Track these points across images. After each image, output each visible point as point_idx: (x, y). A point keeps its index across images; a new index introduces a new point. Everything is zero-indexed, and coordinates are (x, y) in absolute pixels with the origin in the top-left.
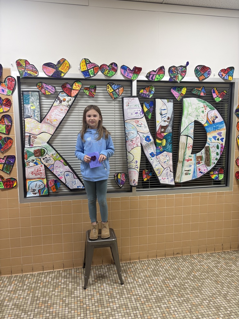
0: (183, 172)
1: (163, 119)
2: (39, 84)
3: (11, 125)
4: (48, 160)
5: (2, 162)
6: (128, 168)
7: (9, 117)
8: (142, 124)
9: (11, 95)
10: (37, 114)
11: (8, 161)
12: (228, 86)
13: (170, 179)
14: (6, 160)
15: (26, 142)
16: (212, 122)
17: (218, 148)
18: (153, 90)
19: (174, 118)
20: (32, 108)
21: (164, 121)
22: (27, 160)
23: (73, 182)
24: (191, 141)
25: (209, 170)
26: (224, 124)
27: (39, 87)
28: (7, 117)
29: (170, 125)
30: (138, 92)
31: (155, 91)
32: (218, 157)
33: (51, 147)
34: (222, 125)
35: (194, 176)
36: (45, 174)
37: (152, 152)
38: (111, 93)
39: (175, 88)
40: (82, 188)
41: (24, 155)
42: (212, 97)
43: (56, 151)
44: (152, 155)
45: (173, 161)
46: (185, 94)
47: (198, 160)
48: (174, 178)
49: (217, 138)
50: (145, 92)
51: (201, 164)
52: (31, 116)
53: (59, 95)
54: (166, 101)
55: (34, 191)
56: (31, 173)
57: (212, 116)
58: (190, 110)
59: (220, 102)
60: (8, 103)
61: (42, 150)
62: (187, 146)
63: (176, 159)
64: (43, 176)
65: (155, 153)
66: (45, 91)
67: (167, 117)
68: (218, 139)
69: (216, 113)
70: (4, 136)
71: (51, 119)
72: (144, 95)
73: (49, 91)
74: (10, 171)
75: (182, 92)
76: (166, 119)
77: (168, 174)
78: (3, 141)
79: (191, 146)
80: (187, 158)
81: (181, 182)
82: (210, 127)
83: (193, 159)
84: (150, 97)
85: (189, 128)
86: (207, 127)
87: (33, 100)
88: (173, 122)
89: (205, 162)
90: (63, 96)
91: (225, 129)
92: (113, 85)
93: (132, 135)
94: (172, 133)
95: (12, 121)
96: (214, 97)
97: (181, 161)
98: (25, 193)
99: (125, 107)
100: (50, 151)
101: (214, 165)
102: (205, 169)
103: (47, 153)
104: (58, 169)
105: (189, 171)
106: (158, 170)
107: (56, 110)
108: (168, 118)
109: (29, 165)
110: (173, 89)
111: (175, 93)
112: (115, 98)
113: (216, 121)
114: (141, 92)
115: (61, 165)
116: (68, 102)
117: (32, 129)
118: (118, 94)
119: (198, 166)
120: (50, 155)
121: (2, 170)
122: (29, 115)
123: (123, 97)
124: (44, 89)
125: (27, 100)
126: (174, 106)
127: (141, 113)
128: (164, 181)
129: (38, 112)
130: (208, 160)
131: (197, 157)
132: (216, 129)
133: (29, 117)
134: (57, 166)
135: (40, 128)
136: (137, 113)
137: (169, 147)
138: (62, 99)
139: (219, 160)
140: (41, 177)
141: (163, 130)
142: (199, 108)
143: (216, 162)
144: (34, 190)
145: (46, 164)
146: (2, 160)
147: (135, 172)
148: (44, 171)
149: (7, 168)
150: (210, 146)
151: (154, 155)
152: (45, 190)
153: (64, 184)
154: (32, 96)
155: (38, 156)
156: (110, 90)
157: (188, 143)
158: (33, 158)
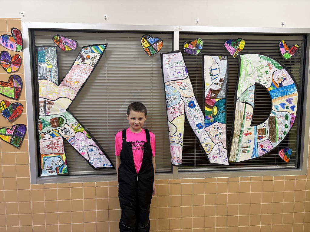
0: (240, 149)
1: (213, 82)
2: (56, 38)
3: (21, 88)
4: (67, 131)
5: (10, 133)
6: (170, 142)
7: (18, 79)
8: (186, 86)
9: (22, 50)
10: (55, 74)
11: (17, 132)
12: (301, 38)
13: (223, 158)
14: (14, 131)
15: (40, 109)
16: (279, 85)
17: (287, 118)
18: (202, 43)
19: (229, 79)
20: (48, 67)
21: (215, 84)
22: (42, 131)
23: (98, 159)
24: (250, 110)
25: (274, 146)
26: (295, 88)
27: (56, 42)
28: (16, 78)
29: (223, 89)
30: (181, 46)
31: (204, 46)
32: (287, 130)
33: (71, 116)
34: (292, 89)
35: (254, 154)
36: (63, 149)
37: (200, 123)
38: (147, 49)
39: (229, 42)
40: (108, 166)
41: (38, 125)
42: (280, 53)
43: (78, 120)
44: (199, 126)
45: (227, 135)
46: (244, 49)
47: (259, 134)
48: (228, 156)
49: (285, 106)
50: (191, 47)
51: (264, 139)
52: (47, 77)
53: (81, 51)
54: (217, 58)
55: (51, 170)
56: (47, 146)
57: (279, 77)
58: (249, 69)
59: (290, 59)
60: (18, 61)
61: (60, 119)
62: (246, 116)
63: (230, 132)
64: (62, 151)
65: (203, 125)
66: (65, 47)
67: (219, 79)
68: (287, 108)
69: (284, 73)
70: (12, 101)
71: (71, 80)
72: (190, 50)
73: (69, 47)
74: (20, 145)
75: (239, 47)
76: (217, 81)
77: (221, 151)
78: (12, 108)
79: (250, 116)
80: (245, 131)
81: (238, 161)
82: (276, 91)
83: (253, 133)
84: (197, 53)
85: (248, 93)
86: (273, 91)
87: (49, 57)
88: (227, 85)
89: (269, 136)
90: (87, 53)
91: (296, 95)
92: (150, 39)
93: (174, 100)
94: (226, 99)
95: (22, 83)
96: (282, 53)
97: (238, 135)
98: (40, 171)
99: (165, 66)
100: (70, 120)
101: (281, 141)
102: (269, 146)
103: (66, 123)
104: (80, 142)
105: (247, 147)
106: (207, 146)
107: (78, 70)
108: (221, 80)
109: (44, 137)
110: (227, 43)
111: (230, 48)
112: (151, 55)
113: (284, 84)
114: (185, 46)
115: (84, 138)
116: (93, 60)
117: (48, 94)
118: (156, 49)
119: (259, 141)
120: (70, 125)
121: (10, 143)
122: (44, 75)
123: (163, 54)
124: (62, 44)
125: (41, 57)
126: (228, 65)
127: (185, 73)
128: (215, 160)
129: (55, 72)
130: (273, 135)
131: (258, 129)
132: (284, 94)
133: (44, 78)
134: (79, 139)
135: (57, 91)
136: (180, 72)
137: (222, 116)
138: (85, 56)
139: (289, 133)
140: (59, 152)
141: (213, 95)
142: (263, 67)
143: (284, 136)
144: (50, 168)
145: (65, 136)
146: (10, 131)
147: (179, 147)
148: (63, 145)
149: (15, 141)
150: (277, 116)
151: (202, 127)
152: (64, 168)
153: (88, 161)
154: (48, 52)
155: (55, 126)
156: (146, 44)
157: (246, 112)
158: (49, 128)
